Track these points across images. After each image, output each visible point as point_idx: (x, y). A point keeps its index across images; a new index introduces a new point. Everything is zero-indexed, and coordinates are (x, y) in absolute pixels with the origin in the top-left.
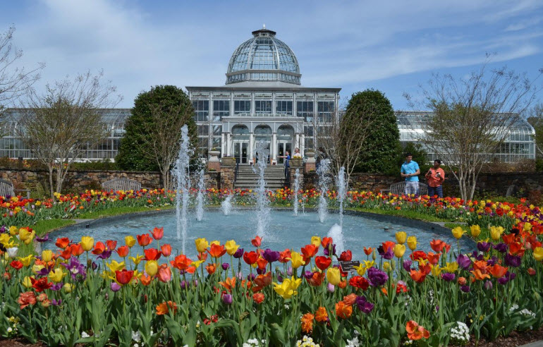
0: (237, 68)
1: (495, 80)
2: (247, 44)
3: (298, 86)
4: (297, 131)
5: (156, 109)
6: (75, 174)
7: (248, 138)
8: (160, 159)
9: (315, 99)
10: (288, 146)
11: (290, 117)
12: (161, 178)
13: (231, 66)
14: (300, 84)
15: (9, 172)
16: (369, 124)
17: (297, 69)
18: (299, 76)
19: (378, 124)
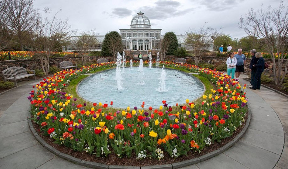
0: (133, 23)
1: (207, 30)
2: (136, 17)
3: (150, 29)
4: (150, 41)
5: (111, 38)
6: (90, 58)
7: (137, 43)
8: (113, 52)
9: (155, 32)
10: (148, 45)
11: (148, 37)
12: (113, 58)
13: (131, 23)
14: (150, 28)
15: (71, 58)
16: (170, 42)
17: (150, 24)
18: (150, 26)
19: (173, 41)
